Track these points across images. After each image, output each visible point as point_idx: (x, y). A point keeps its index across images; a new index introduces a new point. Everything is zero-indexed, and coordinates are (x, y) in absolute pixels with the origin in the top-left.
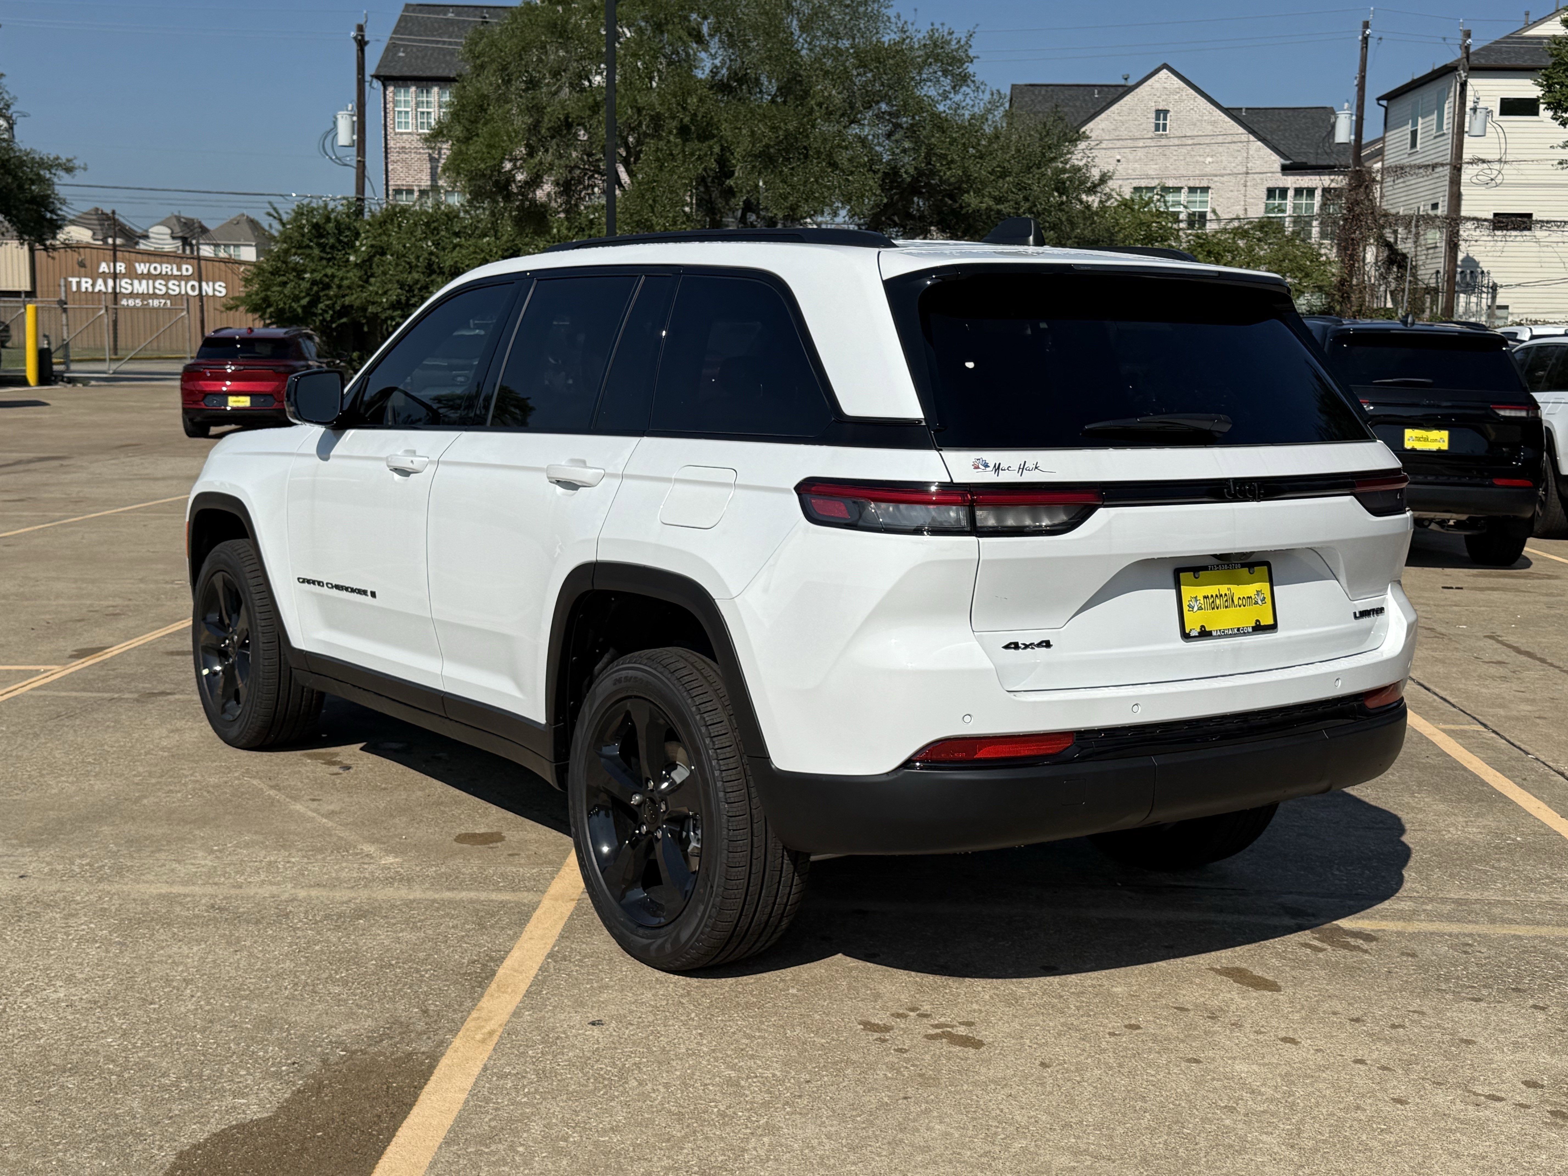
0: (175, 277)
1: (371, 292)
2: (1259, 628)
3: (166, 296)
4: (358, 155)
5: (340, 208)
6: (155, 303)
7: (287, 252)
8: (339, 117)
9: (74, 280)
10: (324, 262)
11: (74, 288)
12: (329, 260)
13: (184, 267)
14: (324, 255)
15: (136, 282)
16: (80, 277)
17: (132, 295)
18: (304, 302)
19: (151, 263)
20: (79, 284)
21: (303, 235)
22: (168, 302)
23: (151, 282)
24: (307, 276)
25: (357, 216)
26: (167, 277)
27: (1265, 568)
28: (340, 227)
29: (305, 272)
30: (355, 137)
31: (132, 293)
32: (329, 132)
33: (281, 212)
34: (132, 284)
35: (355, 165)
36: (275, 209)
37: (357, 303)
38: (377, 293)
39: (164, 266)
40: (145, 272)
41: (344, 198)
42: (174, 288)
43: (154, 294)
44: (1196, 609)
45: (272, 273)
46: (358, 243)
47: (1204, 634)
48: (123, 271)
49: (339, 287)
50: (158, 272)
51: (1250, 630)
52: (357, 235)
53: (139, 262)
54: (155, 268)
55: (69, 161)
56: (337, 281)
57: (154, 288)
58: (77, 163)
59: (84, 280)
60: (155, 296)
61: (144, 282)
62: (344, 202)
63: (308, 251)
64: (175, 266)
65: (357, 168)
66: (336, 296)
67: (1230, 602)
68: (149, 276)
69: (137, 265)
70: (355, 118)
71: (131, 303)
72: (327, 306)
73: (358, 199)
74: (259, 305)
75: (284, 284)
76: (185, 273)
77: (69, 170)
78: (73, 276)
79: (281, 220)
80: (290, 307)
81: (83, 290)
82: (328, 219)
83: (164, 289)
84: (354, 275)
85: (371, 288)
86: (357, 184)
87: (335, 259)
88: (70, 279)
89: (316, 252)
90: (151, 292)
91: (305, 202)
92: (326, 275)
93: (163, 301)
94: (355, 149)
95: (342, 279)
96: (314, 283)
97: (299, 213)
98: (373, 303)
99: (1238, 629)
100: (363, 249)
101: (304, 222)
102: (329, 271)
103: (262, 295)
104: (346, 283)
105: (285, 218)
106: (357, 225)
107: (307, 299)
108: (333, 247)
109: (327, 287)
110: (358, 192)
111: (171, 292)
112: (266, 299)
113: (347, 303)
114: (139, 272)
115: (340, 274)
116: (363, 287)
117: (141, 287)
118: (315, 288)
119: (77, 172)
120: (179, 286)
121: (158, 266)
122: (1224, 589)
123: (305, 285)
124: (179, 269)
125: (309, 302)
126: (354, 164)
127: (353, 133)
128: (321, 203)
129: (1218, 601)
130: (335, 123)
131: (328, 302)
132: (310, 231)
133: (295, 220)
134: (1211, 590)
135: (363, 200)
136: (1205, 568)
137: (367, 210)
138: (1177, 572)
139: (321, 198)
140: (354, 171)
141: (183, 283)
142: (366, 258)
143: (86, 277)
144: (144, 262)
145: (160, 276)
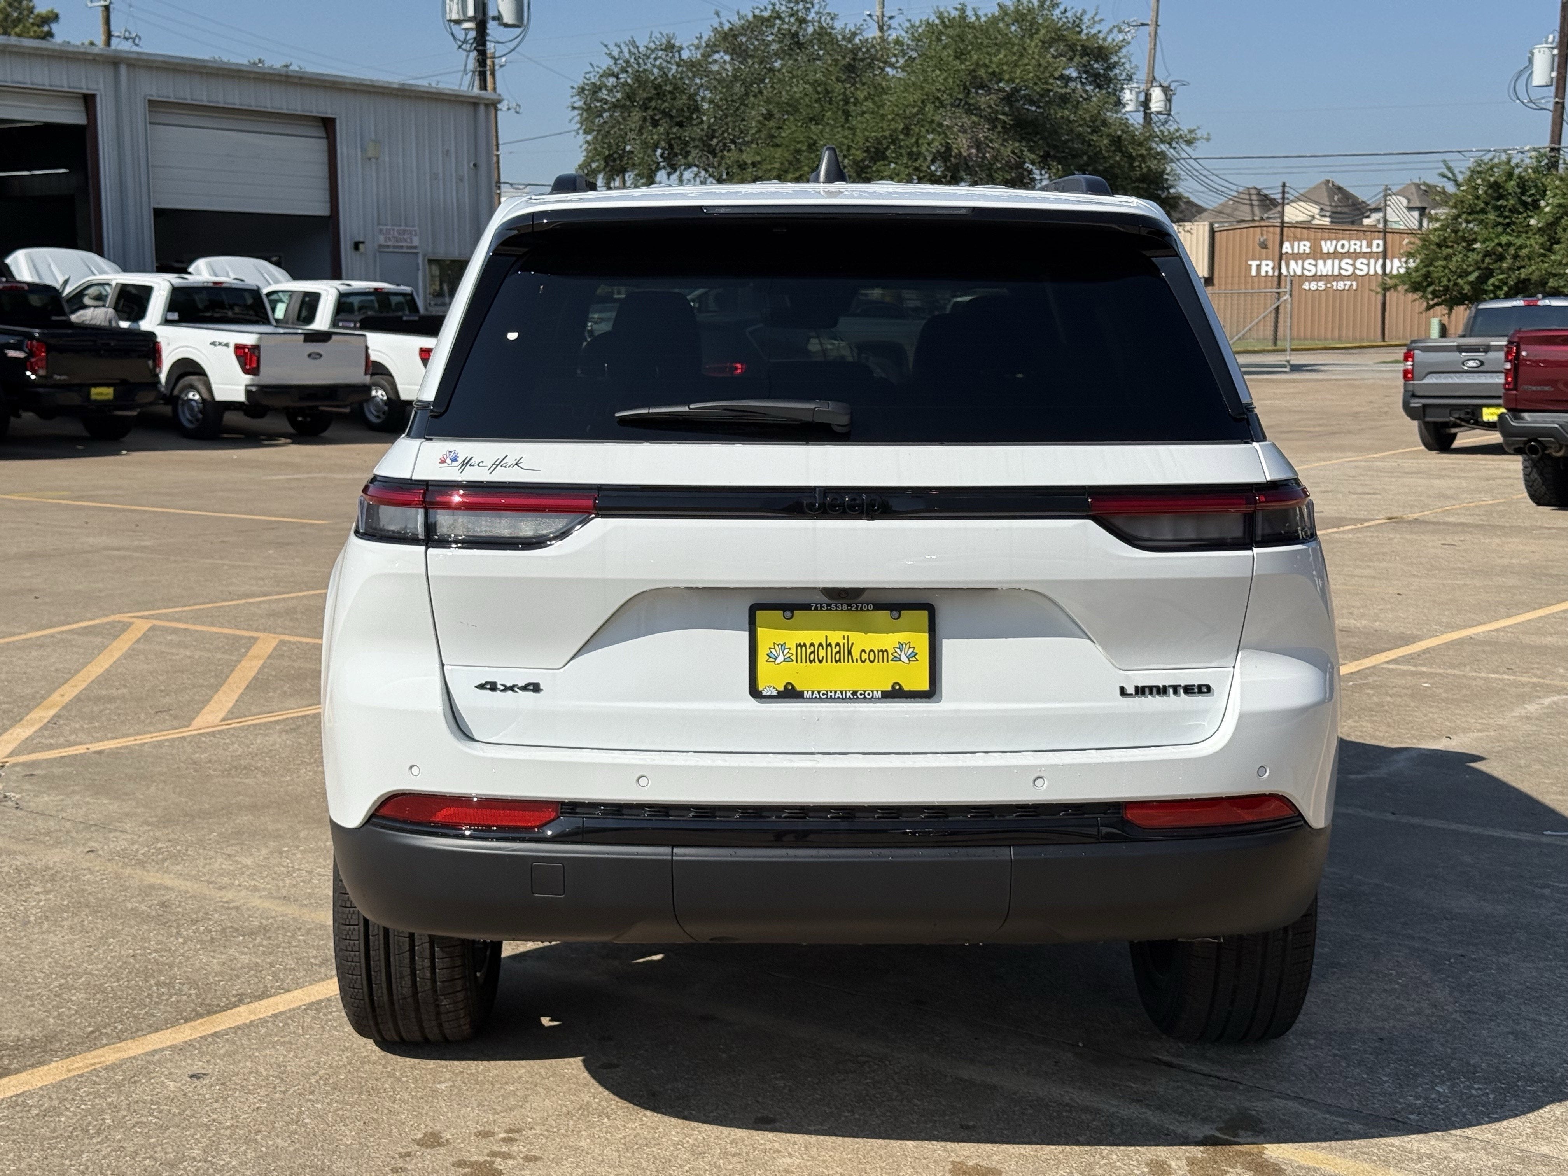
0: (1364, 255)
1: (1555, 261)
2: (896, 694)
3: (1353, 277)
4: (1556, 96)
5: (1527, 161)
6: (1340, 285)
7: (1456, 217)
8: (1536, 51)
9: (1254, 264)
10: (1500, 229)
11: (1254, 273)
12: (1508, 225)
13: (1375, 242)
14: (1501, 220)
15: (1320, 263)
16: (1260, 259)
17: (1315, 278)
18: (1472, 278)
19: (1338, 240)
20: (1259, 267)
21: (1478, 197)
22: (1355, 284)
23: (1337, 262)
24: (1477, 246)
25: (1549, 169)
26: (1355, 256)
27: (925, 613)
28: (1523, 184)
29: (1475, 241)
30: (1554, 74)
31: (1315, 275)
32: (1521, 72)
33: (1456, 171)
34: (1316, 265)
35: (1552, 108)
36: (1449, 169)
37: (1534, 277)
38: (1560, 263)
39: (1352, 242)
40: (1332, 250)
41: (1535, 150)
42: (1363, 267)
43: (1340, 275)
44: (780, 659)
45: (1439, 245)
46: (1543, 203)
47: (790, 694)
48: (1308, 251)
49: (1516, 257)
50: (1345, 250)
51: (879, 695)
52: (1543, 195)
53: (1326, 240)
54: (1343, 246)
55: (1191, 132)
56: (1512, 250)
57: (1340, 268)
58: (1199, 134)
59: (1264, 263)
60: (1340, 277)
61: (1329, 262)
62: (1534, 154)
63: (1482, 217)
64: (1364, 243)
65: (1555, 111)
66: (1510, 269)
67: (844, 654)
68: (1335, 255)
69: (1323, 243)
70: (1556, 52)
71: (1313, 286)
72: (1500, 280)
73: (1552, 150)
74: (1419, 283)
75: (1448, 258)
76: (1375, 249)
77: (1189, 143)
78: (1253, 259)
79: (1456, 181)
80: (1456, 284)
81: (1263, 273)
82: (1510, 175)
83: (1351, 269)
84: (1535, 243)
85: (1553, 257)
86: (1553, 131)
87: (1514, 223)
88: (1250, 262)
89: (1492, 216)
90: (1336, 273)
91: (1486, 158)
92: (1500, 244)
93: (1349, 283)
94: (1553, 89)
95: (1521, 247)
96: (1487, 254)
97: (1475, 173)
98: (1555, 275)
99: (855, 693)
100: (1547, 209)
101: (1479, 181)
102: (1504, 239)
103: (1423, 271)
104: (1524, 252)
105: (1460, 178)
106: (1547, 181)
107: (1476, 274)
108: (1514, 210)
109: (1501, 258)
110: (1552, 142)
111: (1358, 272)
112: (1427, 276)
113: (1523, 276)
114: (1325, 250)
115: (1519, 242)
116: (1544, 255)
117: (1325, 268)
118: (1487, 260)
119: (1198, 144)
120: (1368, 265)
121: (1346, 243)
122: (835, 637)
123: (1473, 257)
124: (1370, 245)
125: (1477, 278)
126: (1551, 106)
127: (1552, 70)
128: (1504, 157)
129: (822, 653)
130: (1531, 61)
131: (1501, 277)
132: (1486, 192)
133: (1471, 179)
134: (815, 637)
135: (1559, 150)
136: (806, 607)
137: (1561, 161)
138: (753, 610)
139: (1505, 151)
140: (1550, 115)
141: (1372, 261)
142: (1551, 220)
143: (1267, 259)
144: (1331, 240)
145: (1348, 255)
